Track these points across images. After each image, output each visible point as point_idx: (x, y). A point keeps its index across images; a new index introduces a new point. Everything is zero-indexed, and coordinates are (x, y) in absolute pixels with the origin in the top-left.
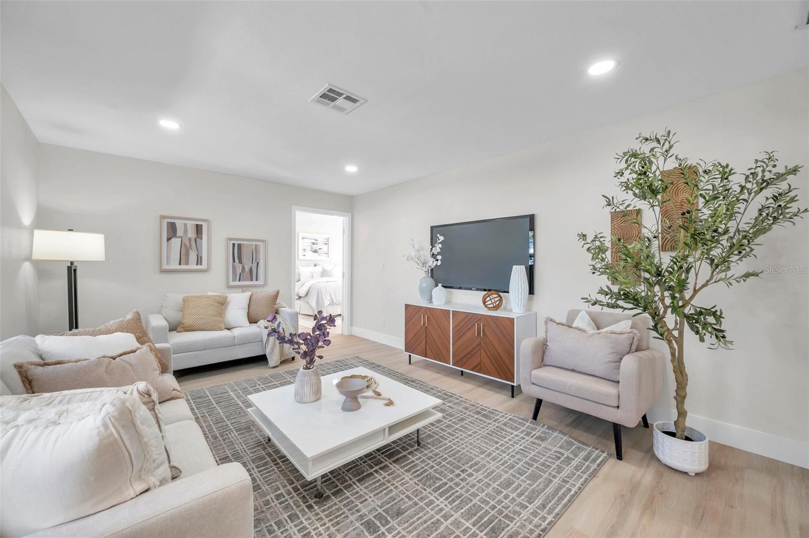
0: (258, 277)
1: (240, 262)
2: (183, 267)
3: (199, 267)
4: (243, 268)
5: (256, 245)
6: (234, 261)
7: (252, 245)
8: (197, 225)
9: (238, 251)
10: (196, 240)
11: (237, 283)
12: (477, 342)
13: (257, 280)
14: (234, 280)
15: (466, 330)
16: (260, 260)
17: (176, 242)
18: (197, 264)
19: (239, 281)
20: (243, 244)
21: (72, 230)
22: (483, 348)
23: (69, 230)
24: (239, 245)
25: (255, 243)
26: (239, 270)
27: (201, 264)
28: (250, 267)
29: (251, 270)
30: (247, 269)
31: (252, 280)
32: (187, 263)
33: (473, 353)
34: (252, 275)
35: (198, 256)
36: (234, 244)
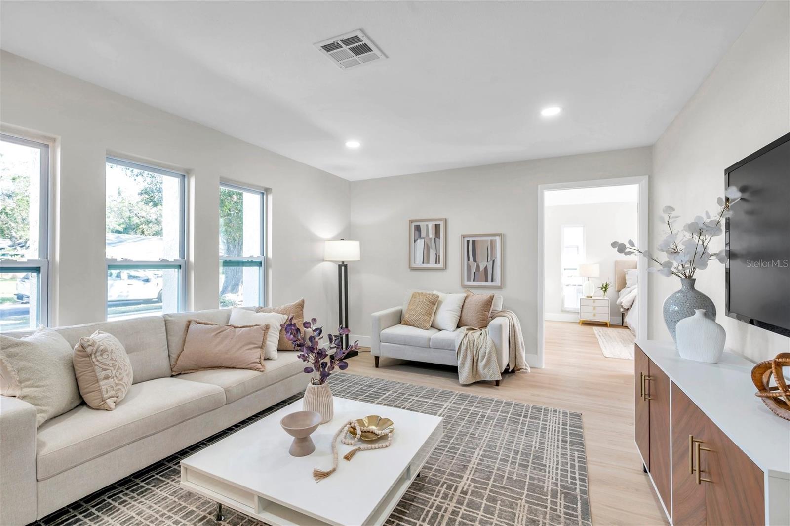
0: (494, 277)
1: (475, 260)
2: (425, 265)
3: (438, 266)
4: (478, 266)
5: (491, 240)
6: (468, 259)
7: (487, 240)
8: (436, 225)
9: (472, 248)
10: (435, 239)
11: (471, 283)
13: (492, 281)
14: (469, 280)
16: (496, 258)
17: (421, 243)
18: (436, 263)
19: (474, 281)
20: (477, 240)
21: (343, 239)
23: (341, 239)
24: (474, 242)
25: (490, 238)
26: (473, 270)
27: (439, 263)
28: (485, 266)
29: (486, 269)
30: (482, 268)
31: (487, 280)
32: (428, 262)
34: (486, 275)
35: (436, 254)
36: (468, 241)
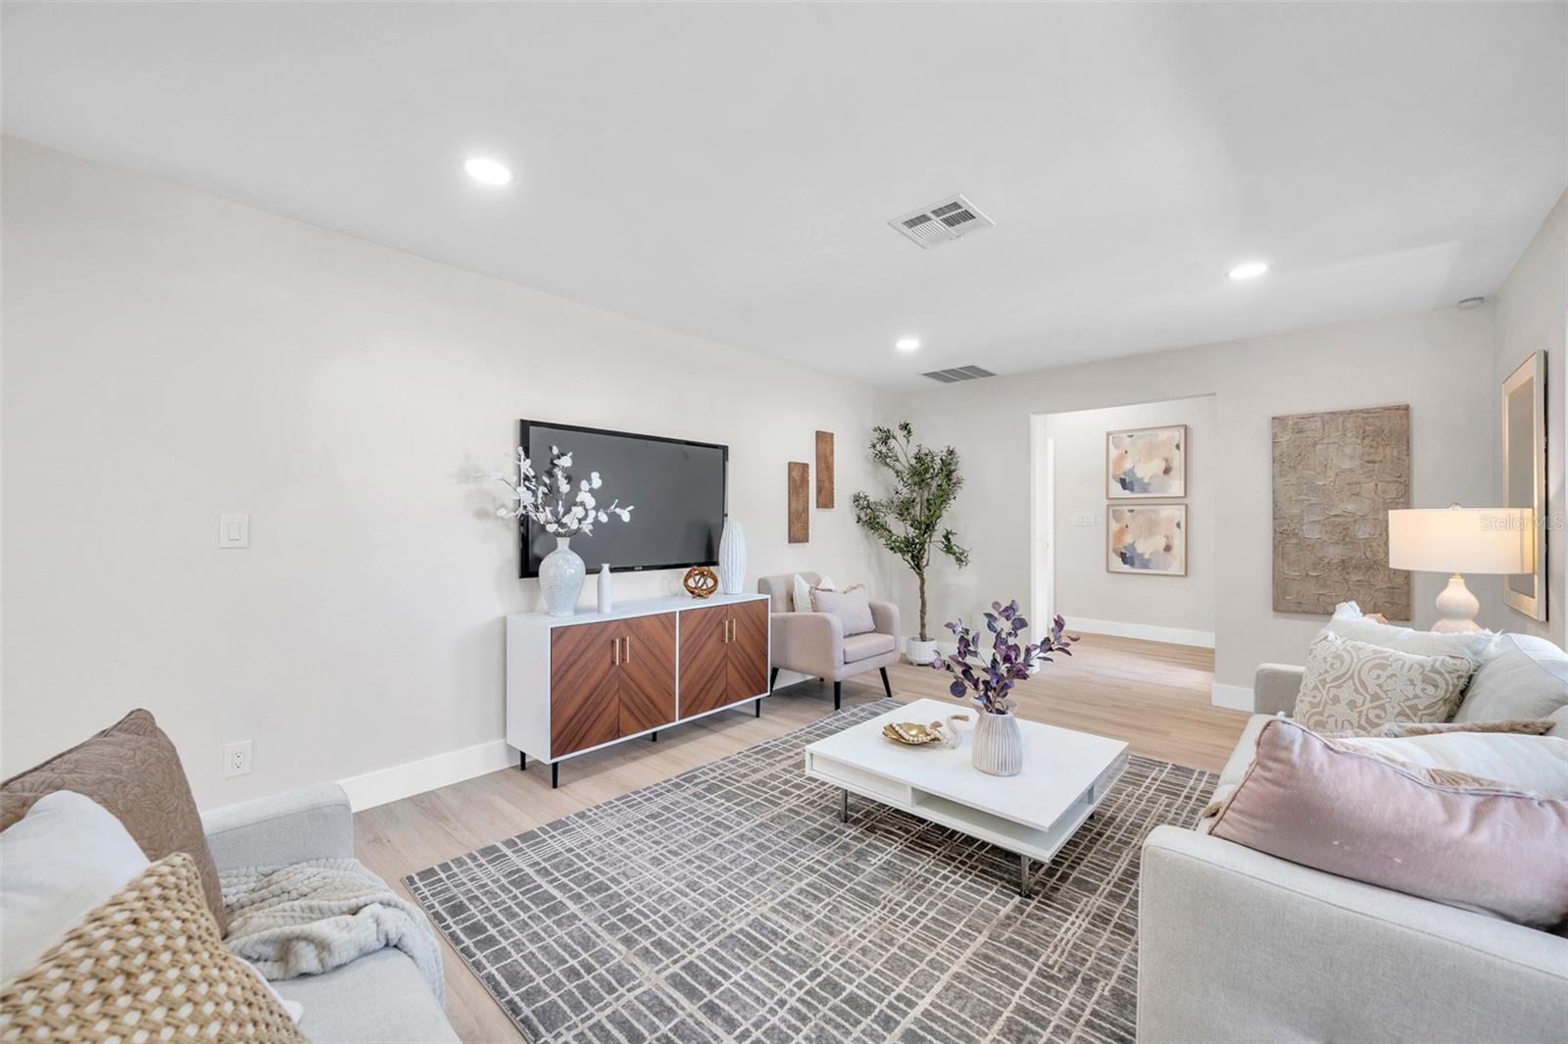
12: (723, 652)
15: (703, 640)
22: (732, 662)
33: (714, 678)
